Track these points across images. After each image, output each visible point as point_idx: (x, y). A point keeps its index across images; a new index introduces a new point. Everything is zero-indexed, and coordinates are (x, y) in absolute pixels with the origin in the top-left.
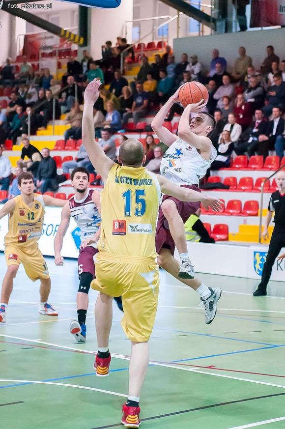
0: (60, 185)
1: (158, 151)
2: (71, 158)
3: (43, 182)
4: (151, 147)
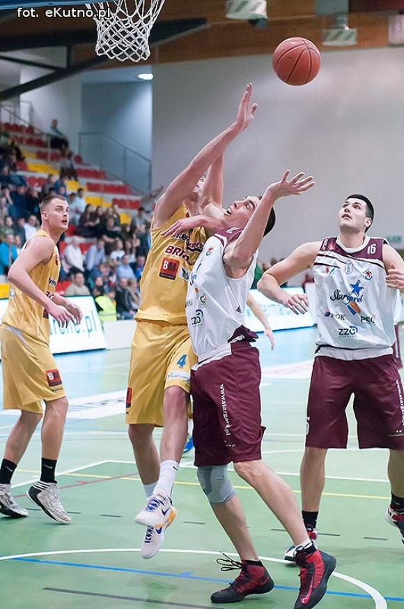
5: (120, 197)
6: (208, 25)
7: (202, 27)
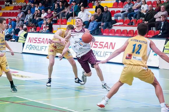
0: (113, 25)
1: (163, 8)
2: (119, 11)
3: (104, 24)
4: (159, 5)
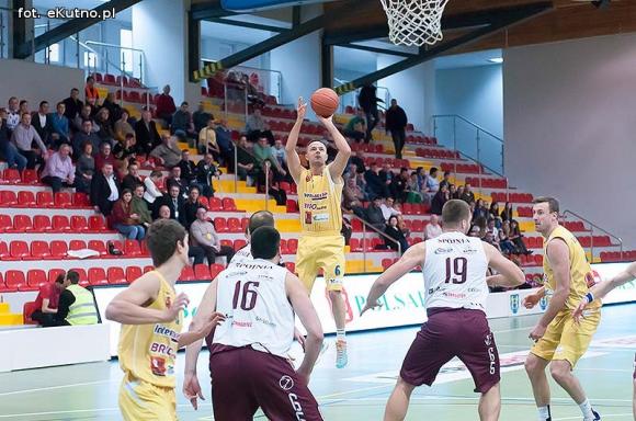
5: (472, 176)
6: (555, 8)
7: (549, 10)
